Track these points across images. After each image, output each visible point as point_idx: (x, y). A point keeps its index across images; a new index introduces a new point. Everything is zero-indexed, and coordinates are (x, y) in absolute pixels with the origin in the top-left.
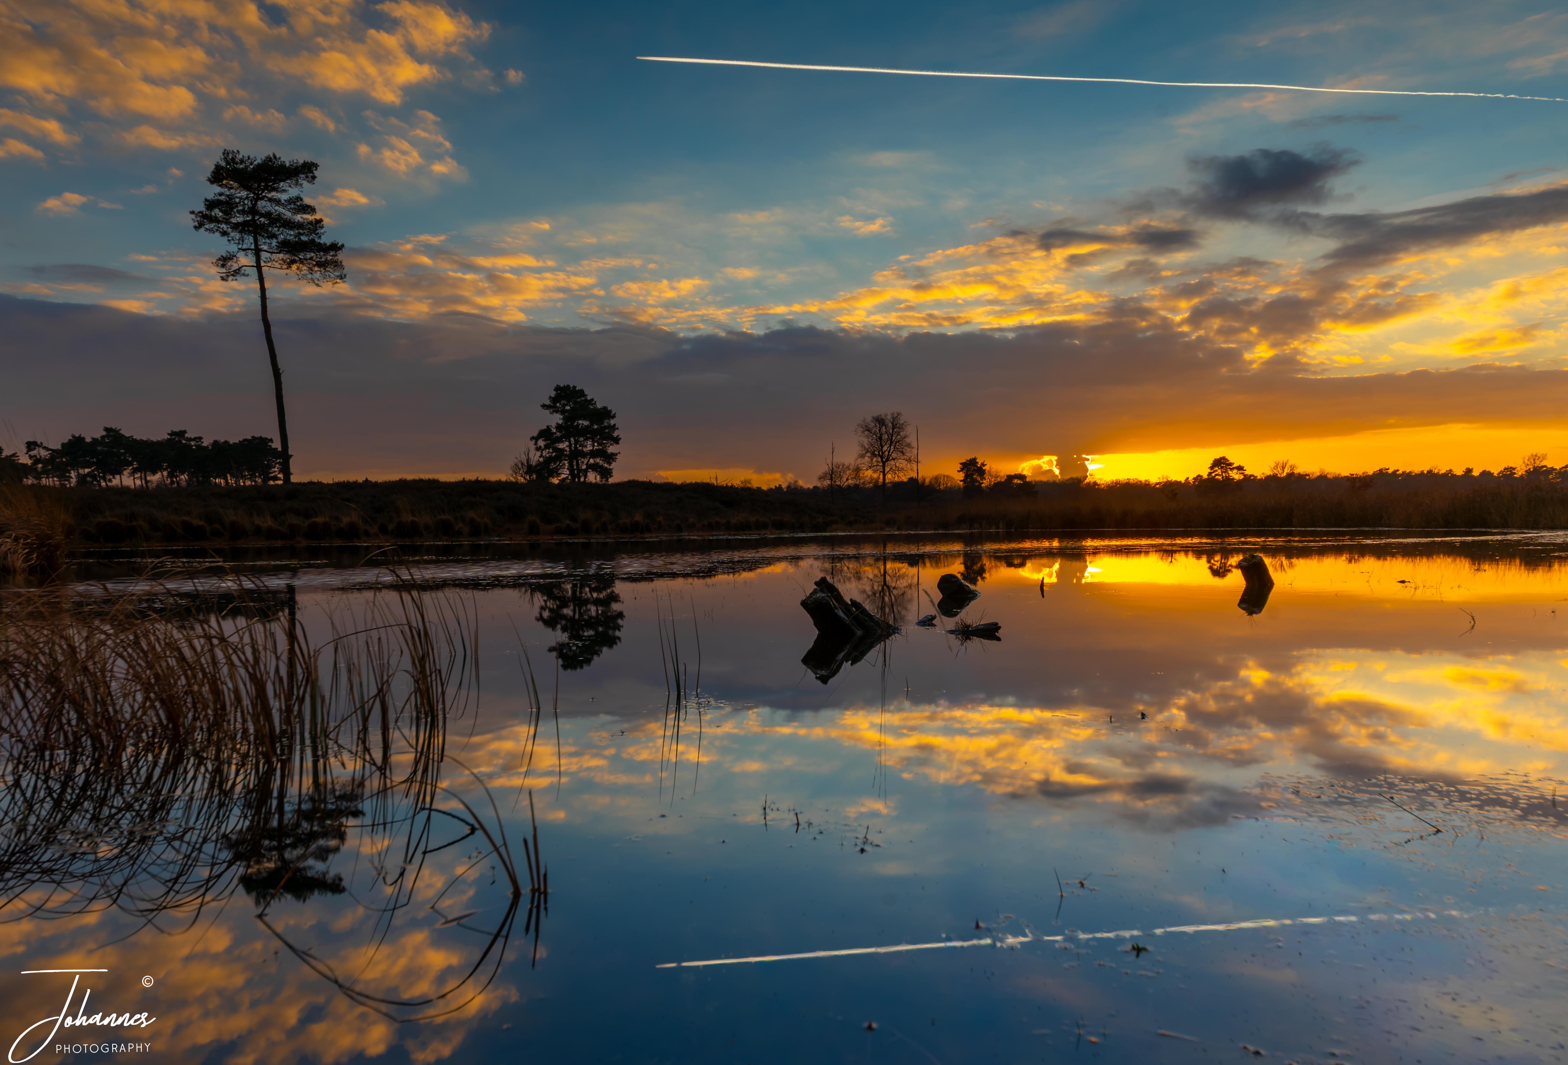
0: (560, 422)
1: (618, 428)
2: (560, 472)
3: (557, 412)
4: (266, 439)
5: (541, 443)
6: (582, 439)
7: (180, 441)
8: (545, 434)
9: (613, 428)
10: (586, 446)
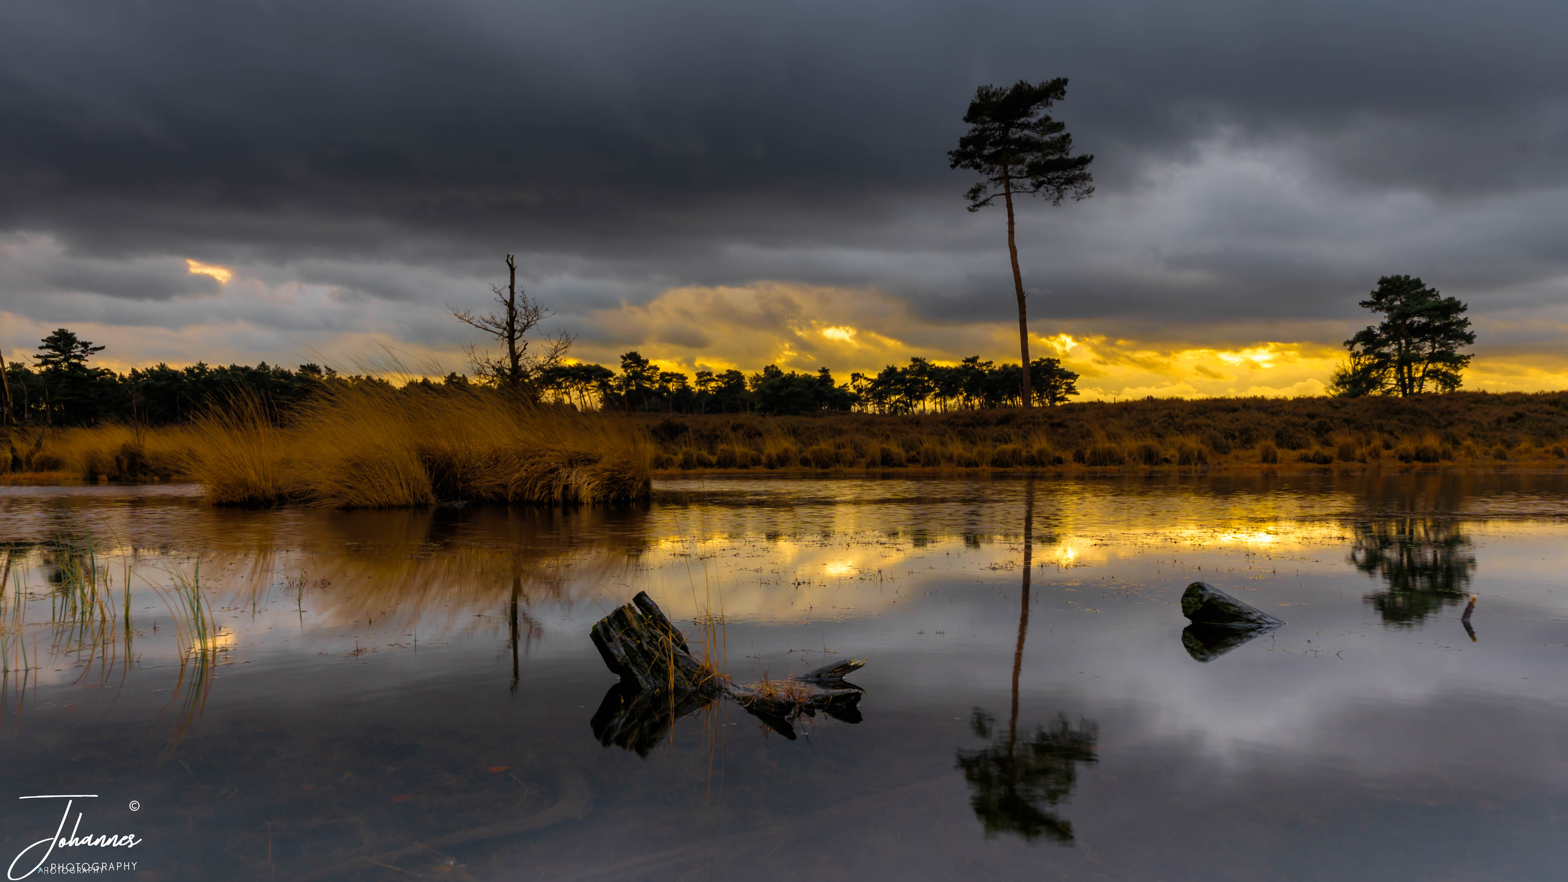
0: (1386, 321)
1: (1470, 324)
2: (1384, 381)
3: (1381, 309)
4: (1054, 360)
5: (1359, 347)
6: (1416, 340)
7: (973, 367)
8: (1367, 337)
9: (1464, 323)
10: (1421, 349)
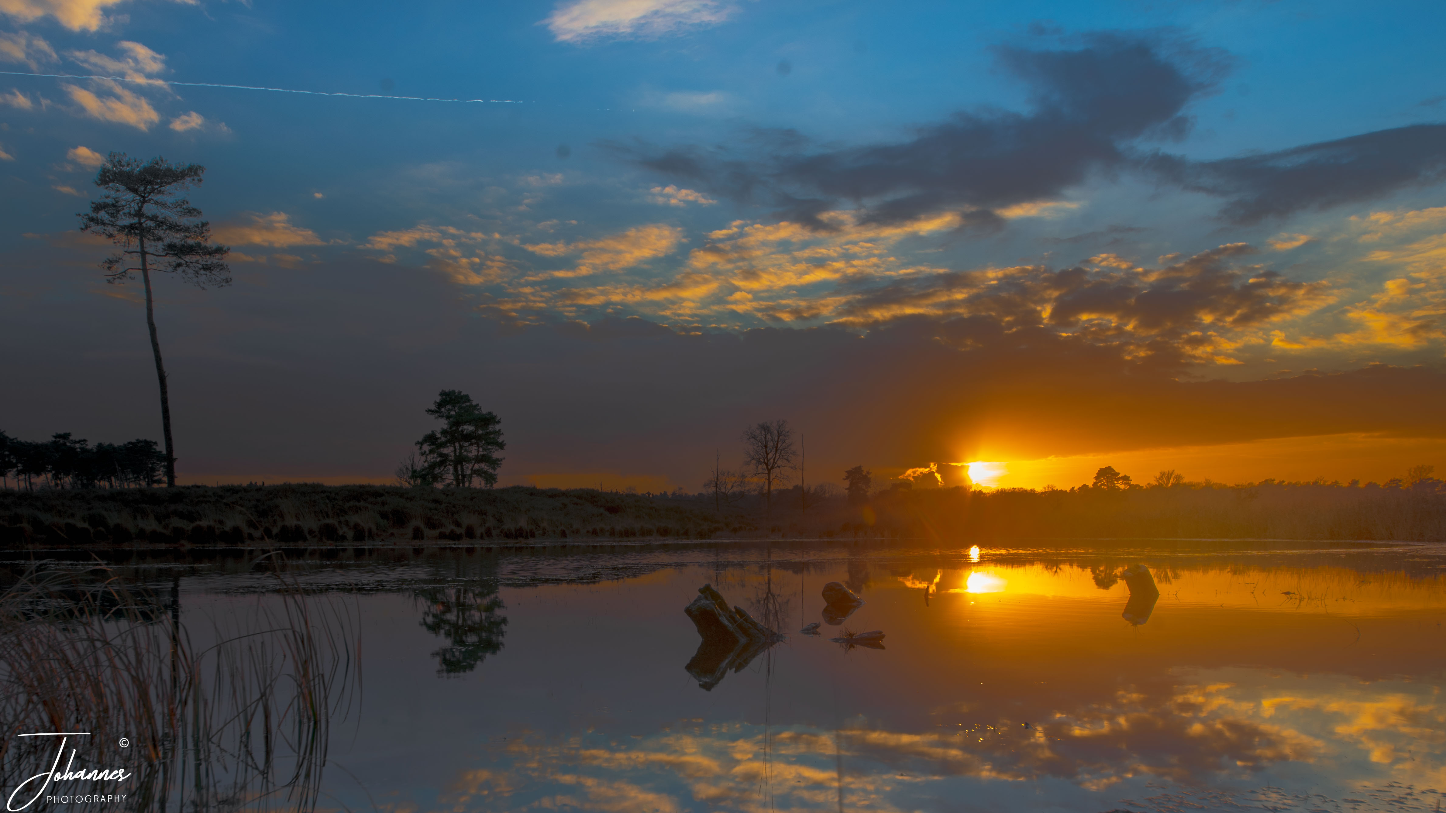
0: (445, 427)
1: (502, 434)
2: (444, 477)
3: (442, 417)
4: (151, 442)
5: (426, 448)
6: (466, 444)
7: (64, 444)
8: (431, 439)
9: (499, 433)
10: (471, 452)
